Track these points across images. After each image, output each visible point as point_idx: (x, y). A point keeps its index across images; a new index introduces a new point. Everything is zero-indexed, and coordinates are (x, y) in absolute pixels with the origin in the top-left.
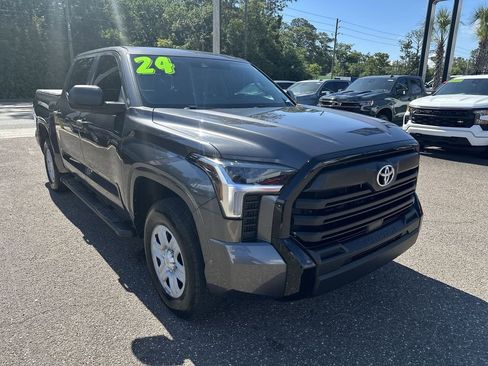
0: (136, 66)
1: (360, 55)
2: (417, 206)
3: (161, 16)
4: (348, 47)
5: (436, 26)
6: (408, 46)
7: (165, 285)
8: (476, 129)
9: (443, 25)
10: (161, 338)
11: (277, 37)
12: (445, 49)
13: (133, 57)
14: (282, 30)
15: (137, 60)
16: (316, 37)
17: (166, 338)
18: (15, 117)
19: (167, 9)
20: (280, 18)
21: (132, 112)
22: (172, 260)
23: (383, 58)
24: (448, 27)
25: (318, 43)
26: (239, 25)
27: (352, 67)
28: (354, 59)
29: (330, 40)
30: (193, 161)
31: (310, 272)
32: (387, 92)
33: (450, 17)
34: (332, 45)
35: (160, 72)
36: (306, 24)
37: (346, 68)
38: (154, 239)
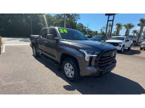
0: (60, 31)
1: (92, 31)
2: (116, 60)
3: (51, 21)
4: (90, 29)
5: (109, 26)
6: (102, 30)
7: (67, 75)
8: (119, 47)
9: (110, 26)
10: (68, 86)
11: (76, 26)
12: (110, 31)
13: (59, 29)
14: (77, 25)
15: (60, 30)
16: (83, 27)
17: (70, 86)
18: (20, 41)
19: (52, 19)
20: (76, 22)
21: (60, 40)
22: (70, 70)
23: (97, 32)
24: (111, 27)
25: (84, 28)
26: (68, 24)
27: (90, 33)
28: (91, 32)
29: (86, 28)
30: (77, 50)
31: (101, 72)
32: (101, 39)
33: (111, 25)
34: (87, 29)
35: (65, 32)
36: (81, 24)
37: (89, 33)
38: (65, 66)
